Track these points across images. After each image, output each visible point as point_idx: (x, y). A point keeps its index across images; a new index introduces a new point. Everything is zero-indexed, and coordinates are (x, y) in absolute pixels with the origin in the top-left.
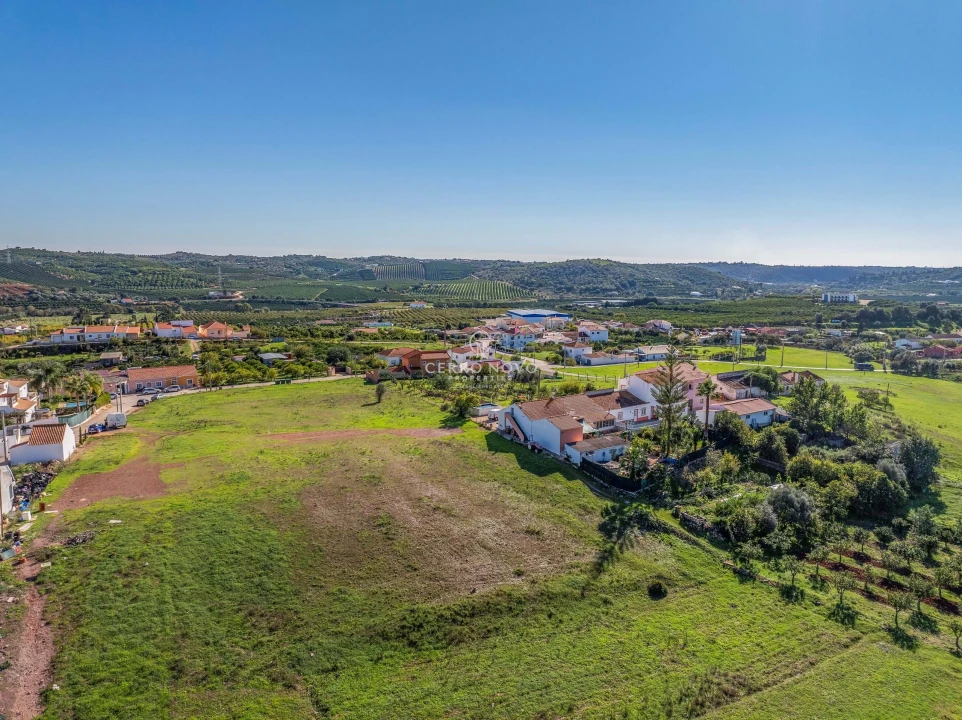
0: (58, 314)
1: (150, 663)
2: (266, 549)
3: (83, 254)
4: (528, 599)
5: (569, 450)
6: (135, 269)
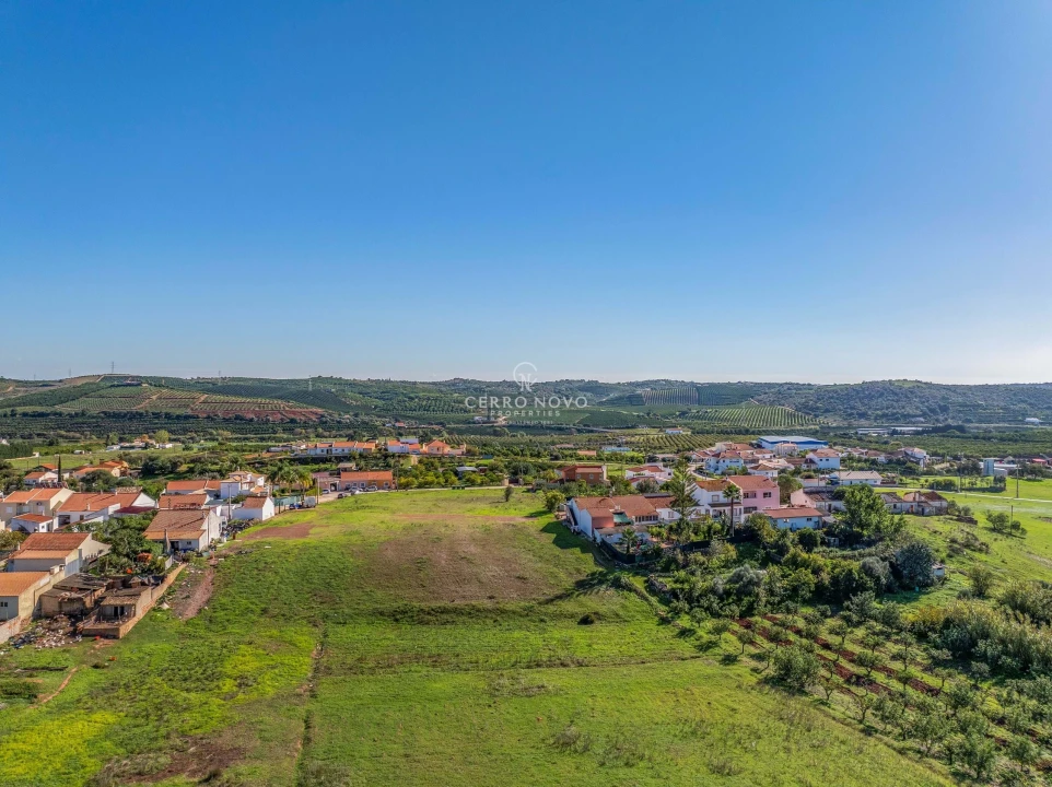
1: (253, 607)
2: (342, 567)
3: (372, 381)
4: (486, 610)
5: (596, 532)
6: (412, 395)
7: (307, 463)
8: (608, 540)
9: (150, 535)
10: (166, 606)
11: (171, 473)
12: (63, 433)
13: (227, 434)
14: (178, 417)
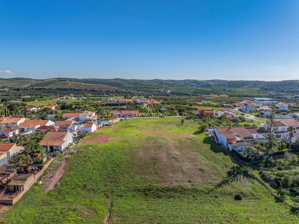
0: (122, 96)
1: (80, 183)
2: (120, 161)
3: (131, 80)
5: (229, 145)
6: (143, 84)
7: (111, 106)
8: (236, 149)
9: (42, 143)
10: (41, 182)
11: (70, 108)
13: (90, 95)
14: (77, 90)
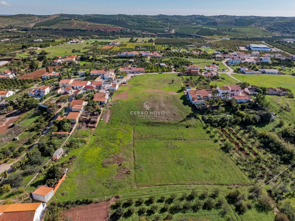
0: (127, 37)
1: (119, 120)
3: (135, 16)
4: (166, 123)
5: (193, 101)
6: (147, 22)
7: (121, 58)
8: (195, 104)
9: (95, 100)
10: (102, 119)
11: (88, 59)
12: (54, 35)
13: (97, 36)
14: (83, 30)
